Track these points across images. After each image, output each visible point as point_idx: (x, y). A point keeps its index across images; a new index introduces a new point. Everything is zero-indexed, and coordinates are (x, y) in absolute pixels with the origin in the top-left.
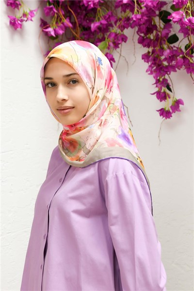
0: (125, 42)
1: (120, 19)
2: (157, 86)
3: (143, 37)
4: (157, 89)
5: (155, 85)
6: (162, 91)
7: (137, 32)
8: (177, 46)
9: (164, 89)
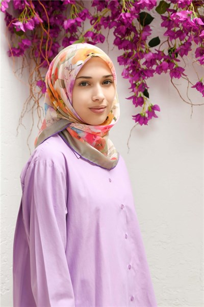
0: (102, 42)
1: (96, 19)
2: (133, 91)
3: (120, 39)
4: (133, 94)
5: (132, 90)
6: (139, 96)
7: (114, 33)
8: (158, 49)
9: (141, 94)
